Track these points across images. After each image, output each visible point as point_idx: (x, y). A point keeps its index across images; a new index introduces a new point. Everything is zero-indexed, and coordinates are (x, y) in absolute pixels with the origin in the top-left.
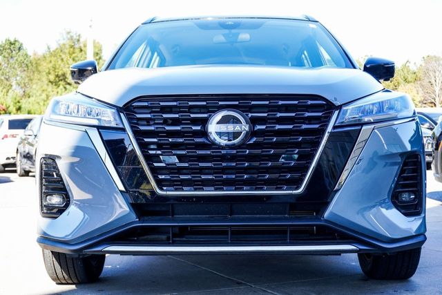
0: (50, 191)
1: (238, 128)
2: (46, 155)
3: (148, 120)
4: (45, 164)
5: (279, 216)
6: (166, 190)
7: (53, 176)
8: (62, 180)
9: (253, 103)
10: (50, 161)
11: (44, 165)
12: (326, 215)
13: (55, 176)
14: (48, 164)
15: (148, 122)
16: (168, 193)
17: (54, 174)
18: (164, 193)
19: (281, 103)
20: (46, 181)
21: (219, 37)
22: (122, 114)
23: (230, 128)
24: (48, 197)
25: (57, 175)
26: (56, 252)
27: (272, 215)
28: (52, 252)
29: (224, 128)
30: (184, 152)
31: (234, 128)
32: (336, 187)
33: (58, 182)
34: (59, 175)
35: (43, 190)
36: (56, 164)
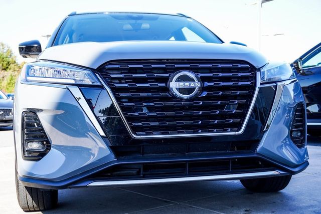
0: (32, 138)
1: (192, 85)
2: (28, 109)
3: (120, 79)
4: (26, 116)
5: (223, 152)
6: (140, 135)
7: (34, 126)
8: (43, 129)
9: (200, 66)
10: (31, 114)
11: (25, 118)
12: (258, 149)
13: (36, 126)
14: (29, 116)
15: (120, 81)
16: (142, 137)
17: (35, 124)
18: (139, 137)
19: (220, 66)
20: (27, 131)
21: (128, 26)
22: (97, 75)
23: (187, 85)
24: (29, 144)
25: (38, 125)
26: (30, 187)
27: (217, 152)
28: (26, 187)
29: (181, 85)
30: (152, 104)
31: (190, 85)
32: (265, 129)
33: (40, 130)
34: (40, 125)
35: (25, 138)
36: (37, 116)
